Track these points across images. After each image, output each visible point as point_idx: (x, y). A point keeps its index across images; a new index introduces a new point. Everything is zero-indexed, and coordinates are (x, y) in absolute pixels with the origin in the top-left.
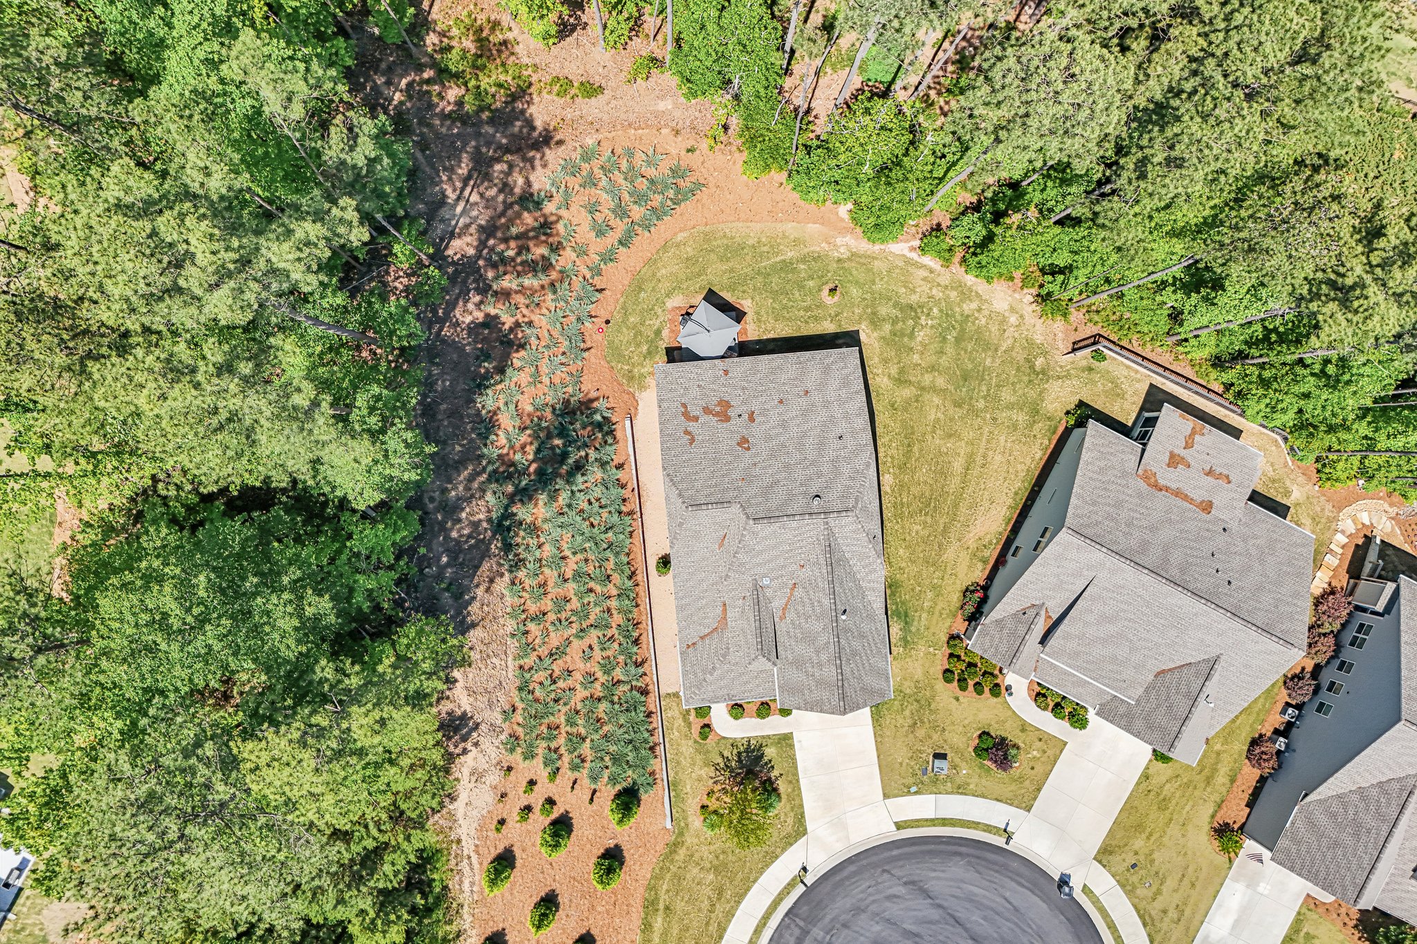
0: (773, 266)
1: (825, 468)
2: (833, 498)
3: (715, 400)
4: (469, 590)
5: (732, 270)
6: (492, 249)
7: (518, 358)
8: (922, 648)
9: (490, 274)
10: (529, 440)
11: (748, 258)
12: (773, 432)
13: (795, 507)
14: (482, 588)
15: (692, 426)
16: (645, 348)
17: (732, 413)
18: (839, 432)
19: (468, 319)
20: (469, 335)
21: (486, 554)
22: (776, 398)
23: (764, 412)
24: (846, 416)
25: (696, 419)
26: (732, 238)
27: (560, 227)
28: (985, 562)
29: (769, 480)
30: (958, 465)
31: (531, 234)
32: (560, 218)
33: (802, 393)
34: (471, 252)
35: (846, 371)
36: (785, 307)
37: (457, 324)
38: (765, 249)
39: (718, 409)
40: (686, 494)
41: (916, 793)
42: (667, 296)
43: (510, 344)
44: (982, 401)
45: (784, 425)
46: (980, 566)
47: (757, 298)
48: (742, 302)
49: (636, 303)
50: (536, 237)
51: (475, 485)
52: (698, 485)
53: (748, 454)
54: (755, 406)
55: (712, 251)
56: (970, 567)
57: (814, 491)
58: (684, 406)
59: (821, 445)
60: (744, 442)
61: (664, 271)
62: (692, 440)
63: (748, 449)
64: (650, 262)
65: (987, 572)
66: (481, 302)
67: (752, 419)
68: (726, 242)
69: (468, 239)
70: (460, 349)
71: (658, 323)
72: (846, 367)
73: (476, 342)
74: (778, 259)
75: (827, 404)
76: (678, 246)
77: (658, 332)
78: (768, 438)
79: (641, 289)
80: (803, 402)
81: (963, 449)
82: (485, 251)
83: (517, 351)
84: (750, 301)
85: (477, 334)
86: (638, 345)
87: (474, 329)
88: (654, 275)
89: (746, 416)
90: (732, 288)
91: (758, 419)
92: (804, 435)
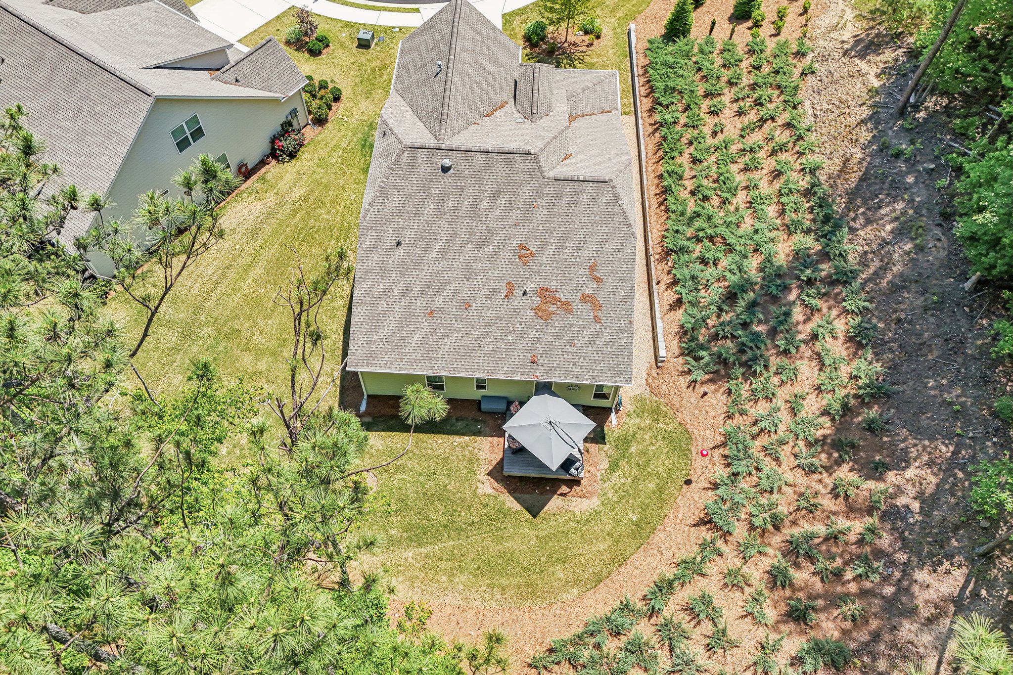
0: (437, 539)
1: (427, 207)
2: (427, 165)
3: (555, 321)
4: (873, 156)
5: (500, 540)
6: (886, 579)
7: (825, 428)
8: (354, 121)
9: (885, 541)
10: (800, 327)
11: (472, 553)
12: (485, 264)
13: (475, 160)
14: (855, 160)
15: (590, 288)
16: (633, 449)
17: (534, 299)
18: (400, 253)
19: (910, 473)
20: (905, 451)
21: (852, 195)
22: (473, 312)
23: (492, 294)
24: (384, 272)
25: (585, 298)
26: (492, 586)
27: (771, 615)
28: (263, 179)
29: (502, 201)
30: (259, 269)
31: (820, 603)
32: (775, 628)
33: (437, 314)
34: (921, 576)
35: (370, 337)
36: (432, 475)
37: (930, 464)
38: (444, 565)
39: (553, 308)
40: (610, 197)
41: (395, 28)
42: (597, 513)
43: (838, 445)
44: (203, 333)
45: (469, 274)
46: (269, 177)
47: (468, 494)
48: (490, 491)
49: (644, 508)
50: (811, 597)
51: (875, 265)
52: (593, 208)
53: (522, 240)
54: (502, 306)
55: (526, 570)
56: (281, 177)
57: (447, 180)
58: (597, 320)
59: (426, 238)
60: (525, 256)
61: (602, 547)
62: (592, 268)
63: (522, 247)
64: (620, 560)
65: (263, 170)
66: (894, 496)
67: (510, 287)
68: (504, 582)
69: (932, 594)
70: (918, 432)
71: (614, 478)
72: (370, 343)
73: (892, 444)
74: (429, 548)
75: (407, 293)
76: (577, 582)
77: (614, 466)
78: (492, 257)
79: (638, 524)
80: (437, 301)
81: (246, 286)
82: (897, 575)
83: (825, 437)
84: (479, 491)
85: (892, 454)
86: (643, 453)
87: (902, 461)
88: (617, 542)
89: (517, 292)
90: (503, 513)
91: (501, 285)
92: (445, 255)
